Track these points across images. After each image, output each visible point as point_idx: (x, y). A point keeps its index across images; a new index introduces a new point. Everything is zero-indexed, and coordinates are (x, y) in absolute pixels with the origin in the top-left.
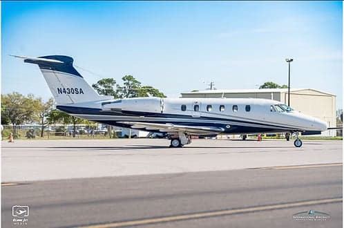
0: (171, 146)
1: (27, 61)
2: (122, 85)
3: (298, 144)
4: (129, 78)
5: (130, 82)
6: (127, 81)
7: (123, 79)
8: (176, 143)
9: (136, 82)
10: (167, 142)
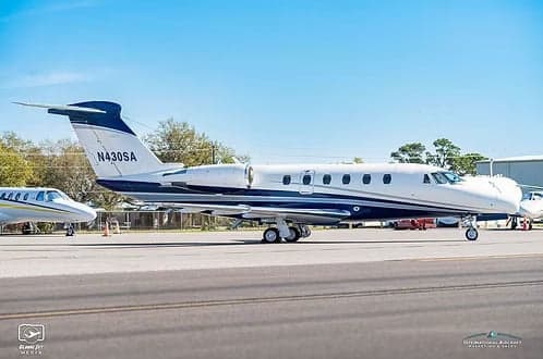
0: (265, 241)
1: (52, 111)
2: (434, 153)
3: (472, 236)
4: (443, 142)
5: (445, 148)
6: (441, 147)
7: (435, 144)
8: (272, 235)
9: (453, 147)
10: (258, 234)
